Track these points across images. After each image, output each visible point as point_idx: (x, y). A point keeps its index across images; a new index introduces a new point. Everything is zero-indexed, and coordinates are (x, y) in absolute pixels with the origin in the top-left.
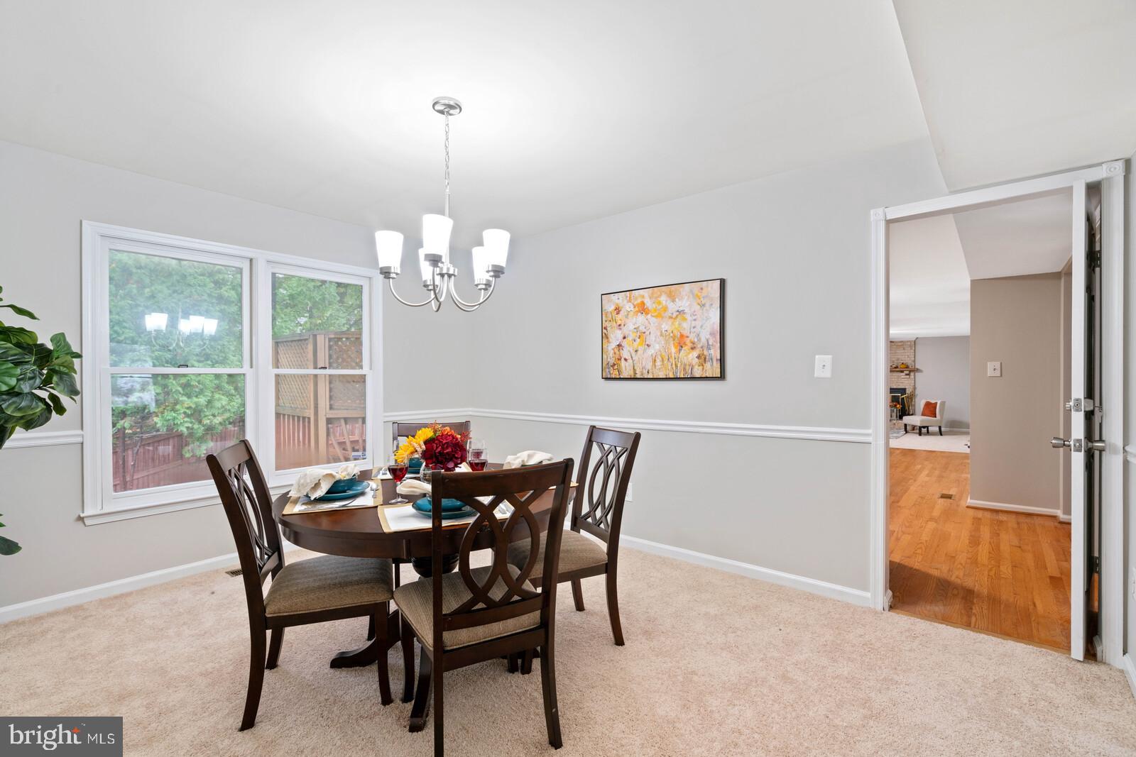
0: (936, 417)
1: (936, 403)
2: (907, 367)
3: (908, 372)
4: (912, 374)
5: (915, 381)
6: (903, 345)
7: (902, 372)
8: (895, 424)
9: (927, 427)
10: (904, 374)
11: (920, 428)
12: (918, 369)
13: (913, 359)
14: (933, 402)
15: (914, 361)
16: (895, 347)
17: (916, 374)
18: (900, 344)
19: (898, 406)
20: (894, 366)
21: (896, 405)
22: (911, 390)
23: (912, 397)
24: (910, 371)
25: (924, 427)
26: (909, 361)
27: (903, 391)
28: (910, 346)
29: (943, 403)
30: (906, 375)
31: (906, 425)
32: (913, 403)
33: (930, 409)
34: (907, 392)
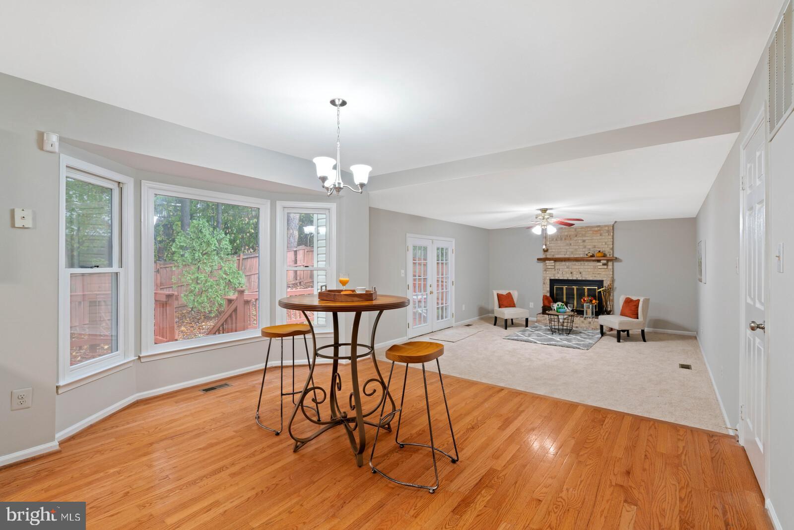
0: (638, 318)
1: (638, 301)
2: (605, 256)
3: (605, 262)
4: (610, 264)
5: (613, 272)
6: (599, 230)
7: (599, 261)
8: (590, 323)
9: (628, 331)
10: (601, 264)
11: (619, 332)
12: (616, 258)
13: (611, 246)
14: (634, 298)
15: (613, 249)
16: (591, 232)
17: (615, 264)
18: (596, 229)
19: (594, 301)
20: (590, 254)
21: (591, 301)
22: (609, 283)
23: (610, 290)
24: (608, 261)
25: (624, 331)
26: (607, 250)
27: (600, 283)
28: (608, 231)
29: (647, 301)
30: (604, 264)
31: (602, 327)
32: (611, 298)
33: (631, 308)
34: (606, 284)
